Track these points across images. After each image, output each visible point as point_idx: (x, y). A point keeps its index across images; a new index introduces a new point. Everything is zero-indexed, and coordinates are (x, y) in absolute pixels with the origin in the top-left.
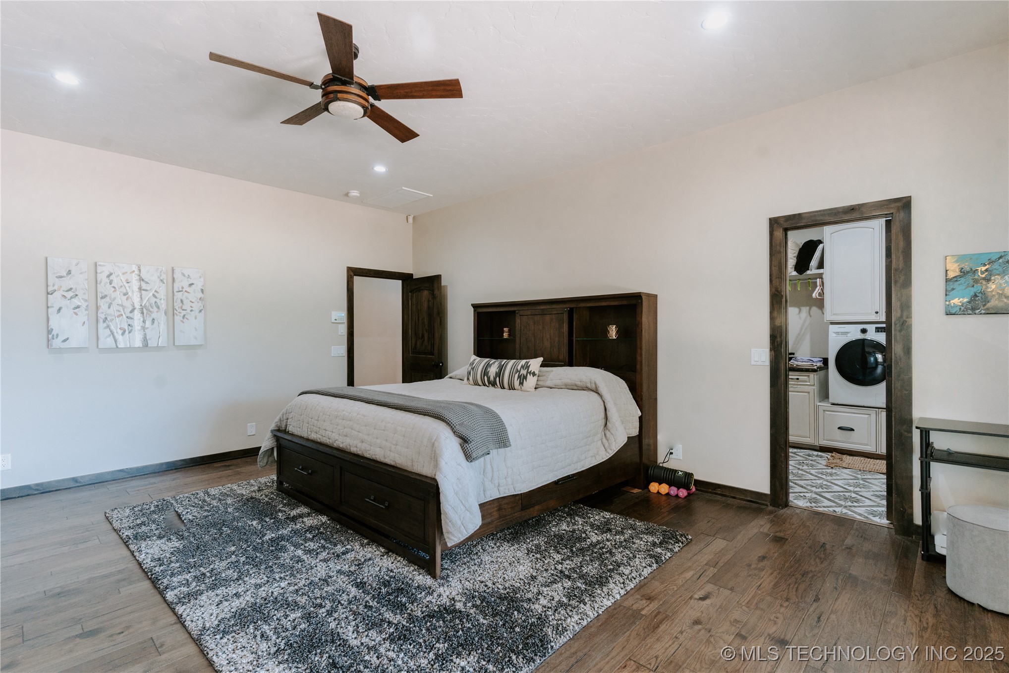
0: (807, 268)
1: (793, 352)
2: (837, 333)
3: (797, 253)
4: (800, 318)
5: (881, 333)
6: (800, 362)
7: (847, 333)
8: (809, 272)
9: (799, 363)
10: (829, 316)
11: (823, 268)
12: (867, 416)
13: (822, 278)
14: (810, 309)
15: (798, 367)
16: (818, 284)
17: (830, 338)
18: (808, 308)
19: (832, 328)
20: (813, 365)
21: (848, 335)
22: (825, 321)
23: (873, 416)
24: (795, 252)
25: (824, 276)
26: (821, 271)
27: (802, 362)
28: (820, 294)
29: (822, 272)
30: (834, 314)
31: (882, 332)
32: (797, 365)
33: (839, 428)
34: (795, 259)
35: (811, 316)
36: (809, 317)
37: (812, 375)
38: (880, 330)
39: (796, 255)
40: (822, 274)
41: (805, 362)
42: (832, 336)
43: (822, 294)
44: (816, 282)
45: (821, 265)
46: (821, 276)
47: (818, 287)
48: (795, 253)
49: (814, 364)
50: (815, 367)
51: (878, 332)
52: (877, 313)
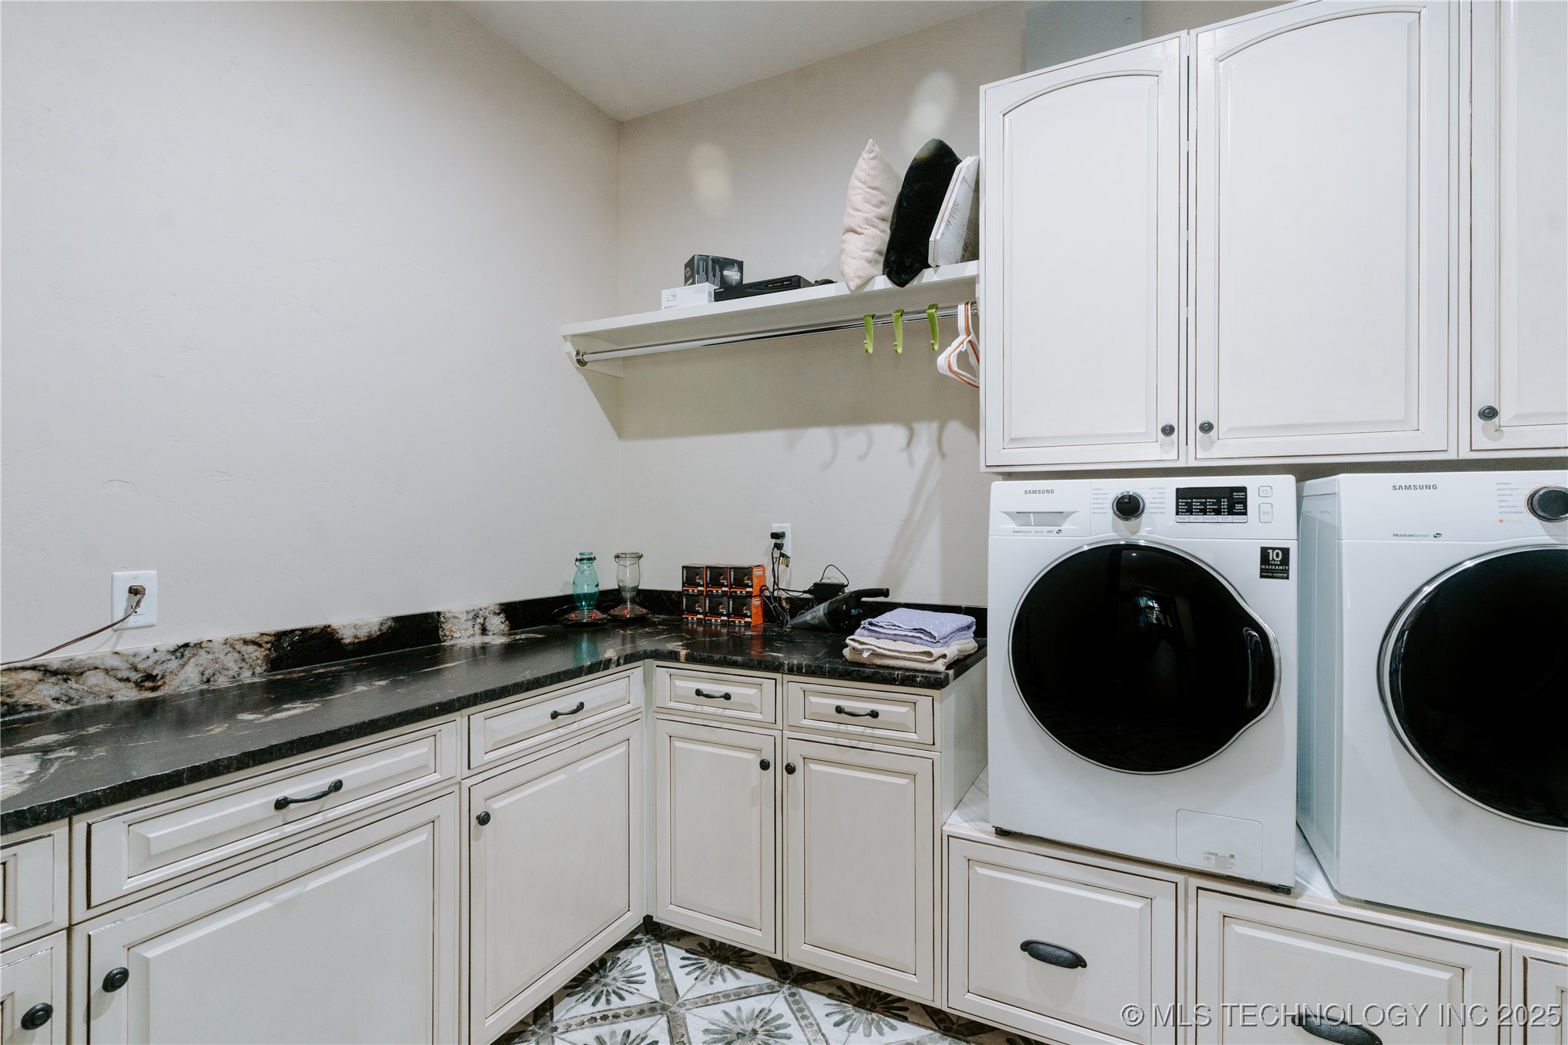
0: (922, 262)
1: (884, 586)
2: (1021, 517)
3: (893, 202)
4: (911, 462)
5: (1201, 518)
6: (887, 637)
7: (1061, 515)
8: (928, 276)
9: (886, 644)
10: (995, 450)
11: (978, 259)
12: (1137, 904)
13: (974, 303)
14: (941, 429)
15: (878, 662)
16: (961, 323)
17: (992, 539)
18: (935, 425)
19: (1005, 495)
20: (929, 654)
21: (1064, 527)
22: (983, 468)
23: (1164, 906)
24: (883, 198)
25: (980, 291)
26: (970, 269)
27: (895, 638)
28: (962, 357)
29: (974, 273)
30: (1012, 440)
31: (1204, 512)
32: (875, 654)
33: (1027, 946)
34: (886, 227)
35: (943, 456)
36: (938, 459)
37: (924, 699)
38: (1196, 504)
39: (888, 210)
40: (971, 283)
41: (904, 638)
42: (1001, 529)
43: (970, 359)
44: (956, 315)
45: (971, 250)
46: (967, 289)
47: (962, 337)
48: (882, 203)
49: (936, 651)
50: (940, 666)
51: (1190, 511)
52: (1168, 430)
